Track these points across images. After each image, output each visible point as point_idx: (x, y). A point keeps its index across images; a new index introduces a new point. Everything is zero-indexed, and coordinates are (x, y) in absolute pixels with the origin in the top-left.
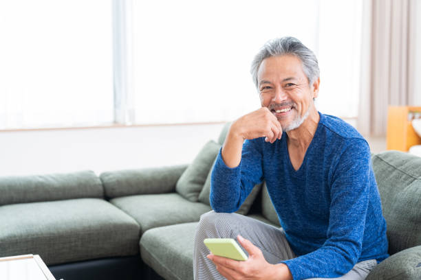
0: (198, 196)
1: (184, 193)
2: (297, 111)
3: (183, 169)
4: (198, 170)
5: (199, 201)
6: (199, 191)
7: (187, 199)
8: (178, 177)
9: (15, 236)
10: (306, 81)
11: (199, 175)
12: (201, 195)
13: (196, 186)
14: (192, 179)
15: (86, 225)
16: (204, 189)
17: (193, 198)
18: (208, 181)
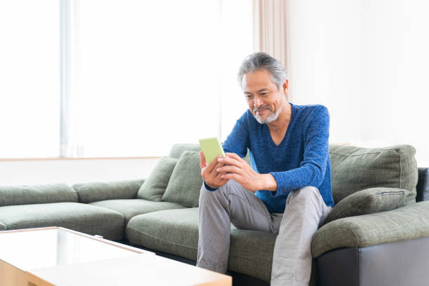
0: (161, 197)
1: (148, 197)
2: (271, 111)
3: (143, 182)
4: (158, 178)
5: (162, 201)
6: (162, 193)
7: (151, 200)
8: (139, 188)
9: (26, 221)
10: (276, 88)
11: (160, 182)
12: (164, 196)
13: (159, 190)
14: (154, 185)
15: (82, 214)
16: (167, 190)
17: (157, 199)
18: (169, 184)
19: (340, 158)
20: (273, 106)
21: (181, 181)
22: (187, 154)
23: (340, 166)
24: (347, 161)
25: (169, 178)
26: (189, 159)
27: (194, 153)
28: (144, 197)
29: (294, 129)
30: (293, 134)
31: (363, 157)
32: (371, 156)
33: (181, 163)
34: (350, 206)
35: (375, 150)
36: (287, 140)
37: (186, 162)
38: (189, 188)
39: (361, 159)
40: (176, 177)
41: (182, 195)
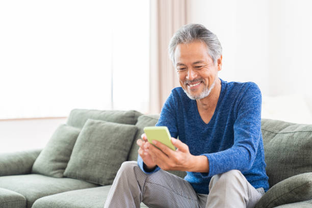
0: (63, 173)
1: (46, 172)
2: (205, 85)
3: (38, 153)
4: (58, 150)
5: (64, 177)
6: (64, 168)
7: (51, 176)
8: (34, 161)
11: (60, 154)
12: (66, 171)
13: (59, 164)
14: (53, 158)
16: (70, 165)
17: (58, 175)
18: (72, 158)
19: (268, 135)
20: (207, 80)
21: (85, 154)
22: (92, 124)
23: (270, 144)
24: (277, 139)
25: (71, 151)
26: (94, 129)
27: (100, 123)
28: (41, 172)
29: (224, 106)
30: (224, 111)
31: (295, 136)
32: (303, 135)
33: (84, 134)
34: (287, 191)
35: (306, 127)
36: (217, 118)
37: (90, 133)
38: (96, 163)
39: (292, 137)
40: (79, 151)
41: (89, 171)
